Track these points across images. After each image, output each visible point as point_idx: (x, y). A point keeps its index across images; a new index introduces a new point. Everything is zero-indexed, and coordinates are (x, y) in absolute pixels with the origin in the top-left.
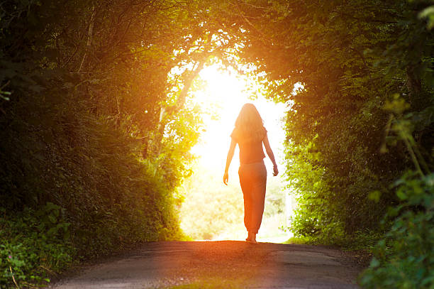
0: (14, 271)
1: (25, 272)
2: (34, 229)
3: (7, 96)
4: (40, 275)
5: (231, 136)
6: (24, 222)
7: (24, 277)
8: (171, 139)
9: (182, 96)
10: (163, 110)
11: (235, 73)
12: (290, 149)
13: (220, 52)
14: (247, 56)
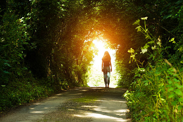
0: (38, 94)
1: (41, 94)
2: (44, 83)
3: (36, 47)
4: (45, 95)
5: (102, 59)
6: (42, 81)
7: (41, 95)
8: (85, 60)
9: (87, 48)
10: (82, 52)
11: (102, 42)
12: (117, 62)
13: (97, 36)
14: (105, 37)
